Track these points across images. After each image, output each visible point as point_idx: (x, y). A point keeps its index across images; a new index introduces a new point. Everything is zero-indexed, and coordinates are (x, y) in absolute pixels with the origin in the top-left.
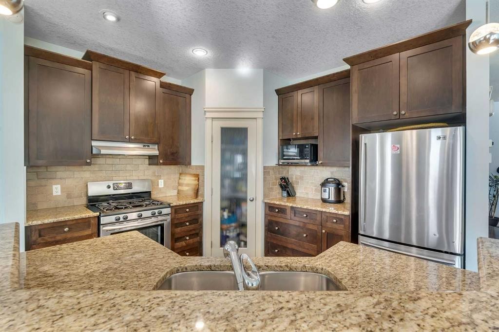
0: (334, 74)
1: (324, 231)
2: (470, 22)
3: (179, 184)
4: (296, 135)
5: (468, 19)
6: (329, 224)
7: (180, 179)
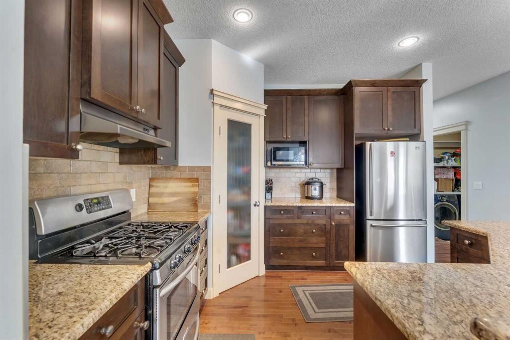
0: (325, 90)
1: (333, 223)
2: (425, 80)
3: (150, 195)
4: (287, 137)
5: (424, 78)
6: (337, 217)
7: (150, 186)
